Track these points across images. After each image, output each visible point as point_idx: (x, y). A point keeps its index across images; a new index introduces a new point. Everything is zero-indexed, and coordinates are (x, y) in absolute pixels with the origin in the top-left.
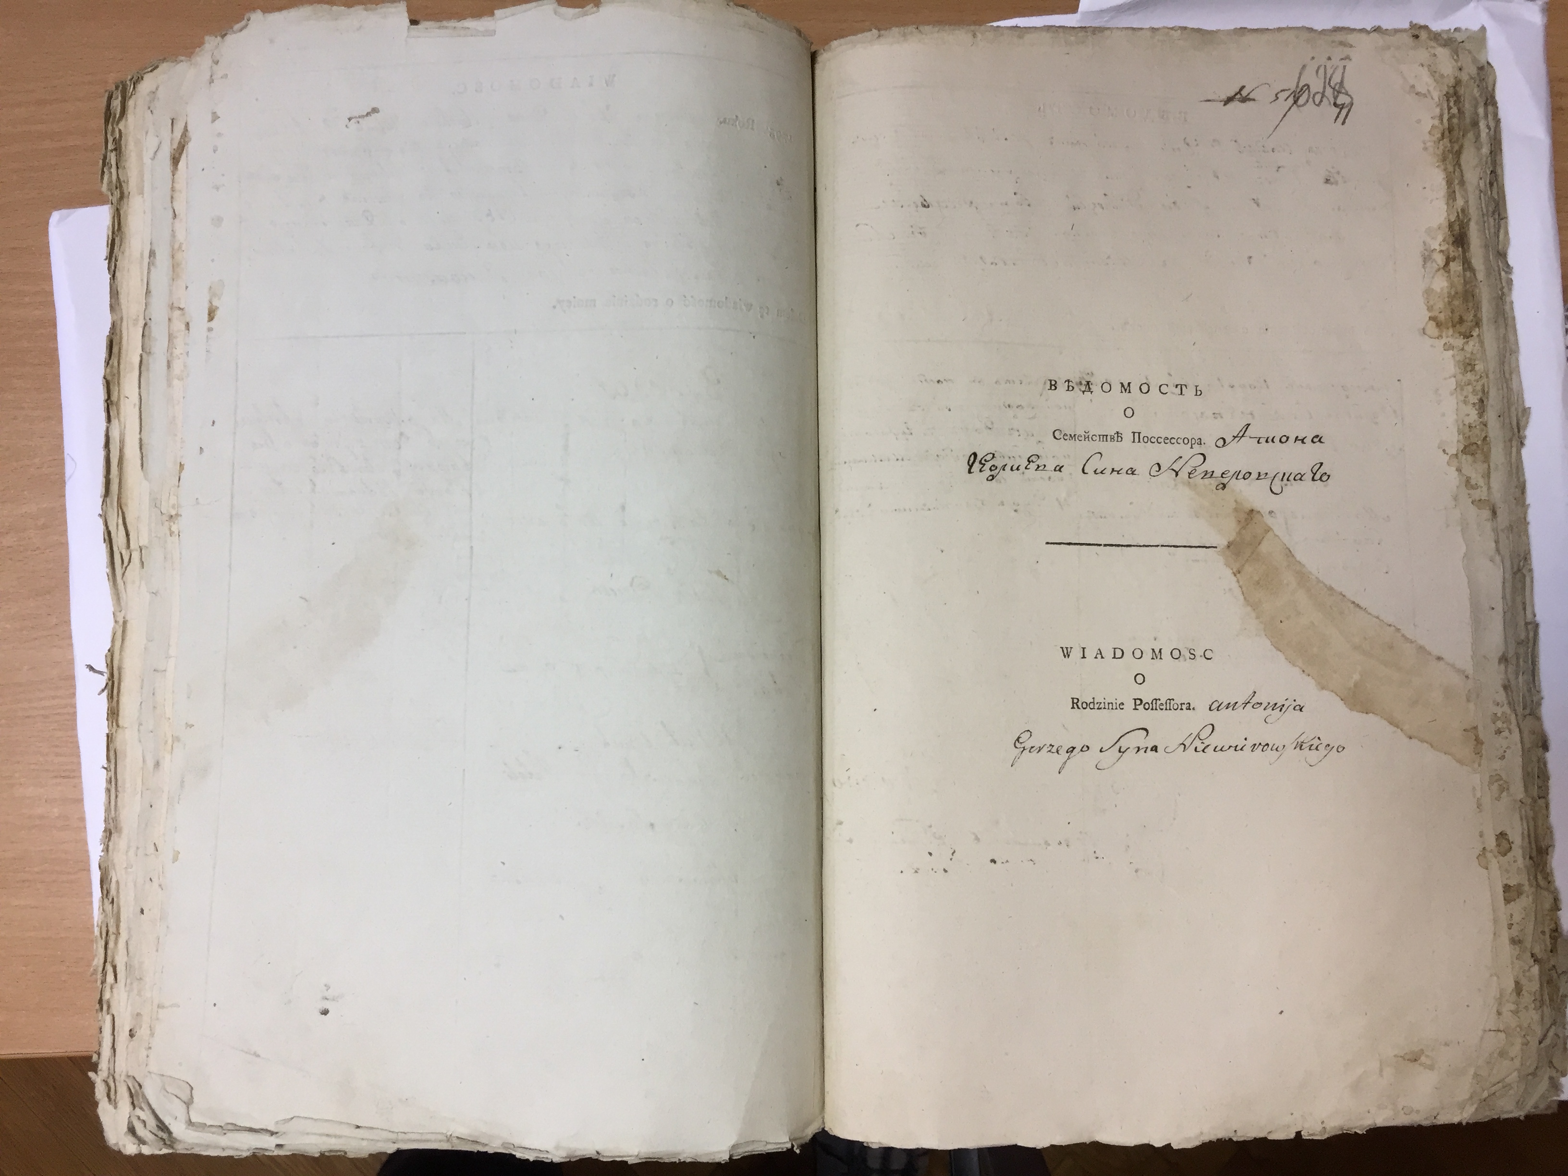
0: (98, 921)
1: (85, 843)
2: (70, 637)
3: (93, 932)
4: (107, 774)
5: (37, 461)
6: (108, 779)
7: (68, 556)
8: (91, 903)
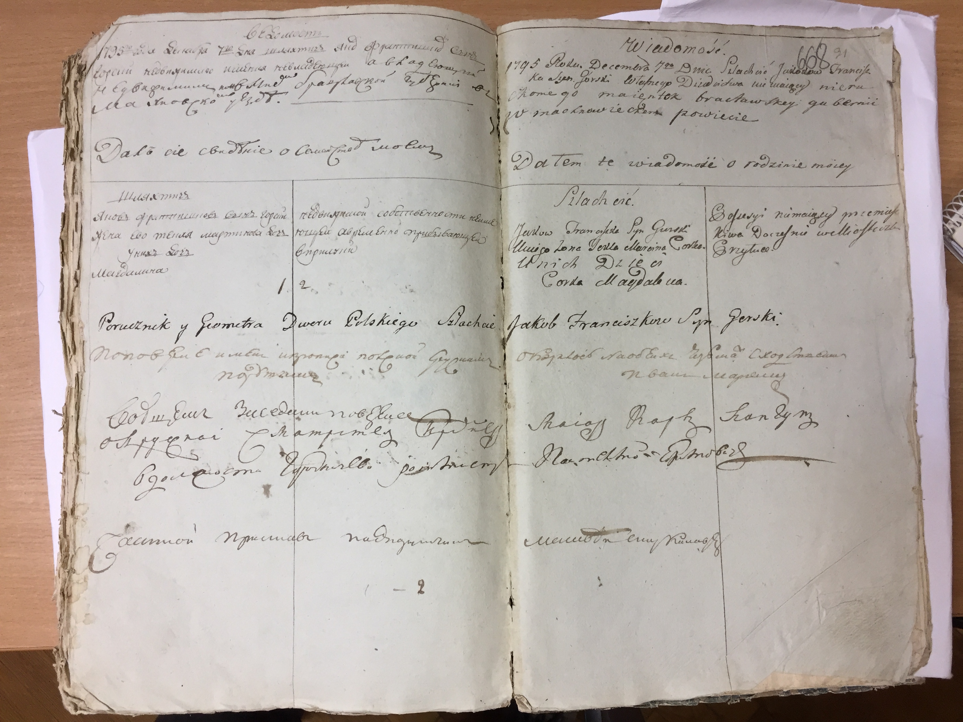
0: (57, 568)
1: (49, 519)
2: (40, 393)
3: (54, 574)
4: (63, 477)
5: (20, 285)
6: (64, 480)
7: (39, 343)
8: (53, 556)
